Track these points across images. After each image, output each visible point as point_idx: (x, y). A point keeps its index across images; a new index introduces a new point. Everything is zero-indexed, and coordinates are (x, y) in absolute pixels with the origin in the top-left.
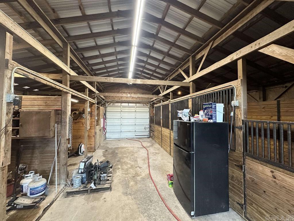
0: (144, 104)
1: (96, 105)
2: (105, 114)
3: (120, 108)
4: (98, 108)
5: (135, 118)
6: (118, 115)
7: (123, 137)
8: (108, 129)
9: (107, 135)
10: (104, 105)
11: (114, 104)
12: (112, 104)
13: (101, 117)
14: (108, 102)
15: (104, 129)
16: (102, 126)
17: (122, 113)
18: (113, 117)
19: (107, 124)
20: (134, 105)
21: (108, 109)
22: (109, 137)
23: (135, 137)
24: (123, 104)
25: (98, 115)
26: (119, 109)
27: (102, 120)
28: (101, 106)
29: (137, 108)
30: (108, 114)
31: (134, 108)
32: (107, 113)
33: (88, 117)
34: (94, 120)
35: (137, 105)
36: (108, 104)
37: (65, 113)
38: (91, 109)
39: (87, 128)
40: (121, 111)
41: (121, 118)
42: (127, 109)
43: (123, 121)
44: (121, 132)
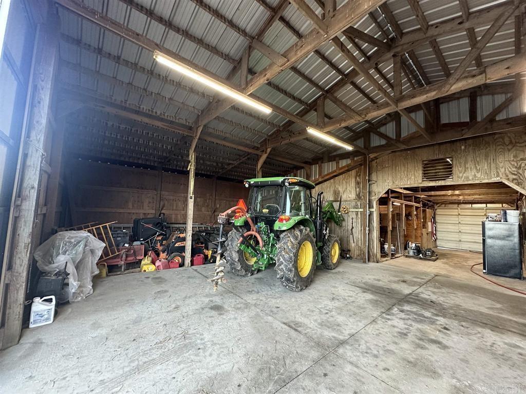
1: (422, 208)
2: (434, 218)
3: (457, 210)
4: (424, 211)
6: (454, 219)
7: (463, 249)
8: (439, 235)
9: (438, 243)
10: (432, 207)
11: (447, 205)
12: (443, 205)
13: (427, 220)
14: (437, 204)
15: (433, 234)
16: (430, 230)
17: (460, 216)
18: (446, 222)
19: (438, 229)
20: (484, 205)
21: (439, 211)
22: (441, 246)
24: (463, 206)
25: (425, 218)
26: (455, 212)
27: (430, 224)
28: (428, 208)
29: (488, 211)
30: (438, 218)
31: (483, 211)
32: (437, 216)
33: (415, 218)
34: (420, 222)
35: (489, 205)
36: (438, 205)
37: (402, 215)
38: (417, 212)
39: (414, 227)
40: (459, 215)
41: (460, 223)
42: (468, 212)
43: (462, 228)
44: (460, 241)
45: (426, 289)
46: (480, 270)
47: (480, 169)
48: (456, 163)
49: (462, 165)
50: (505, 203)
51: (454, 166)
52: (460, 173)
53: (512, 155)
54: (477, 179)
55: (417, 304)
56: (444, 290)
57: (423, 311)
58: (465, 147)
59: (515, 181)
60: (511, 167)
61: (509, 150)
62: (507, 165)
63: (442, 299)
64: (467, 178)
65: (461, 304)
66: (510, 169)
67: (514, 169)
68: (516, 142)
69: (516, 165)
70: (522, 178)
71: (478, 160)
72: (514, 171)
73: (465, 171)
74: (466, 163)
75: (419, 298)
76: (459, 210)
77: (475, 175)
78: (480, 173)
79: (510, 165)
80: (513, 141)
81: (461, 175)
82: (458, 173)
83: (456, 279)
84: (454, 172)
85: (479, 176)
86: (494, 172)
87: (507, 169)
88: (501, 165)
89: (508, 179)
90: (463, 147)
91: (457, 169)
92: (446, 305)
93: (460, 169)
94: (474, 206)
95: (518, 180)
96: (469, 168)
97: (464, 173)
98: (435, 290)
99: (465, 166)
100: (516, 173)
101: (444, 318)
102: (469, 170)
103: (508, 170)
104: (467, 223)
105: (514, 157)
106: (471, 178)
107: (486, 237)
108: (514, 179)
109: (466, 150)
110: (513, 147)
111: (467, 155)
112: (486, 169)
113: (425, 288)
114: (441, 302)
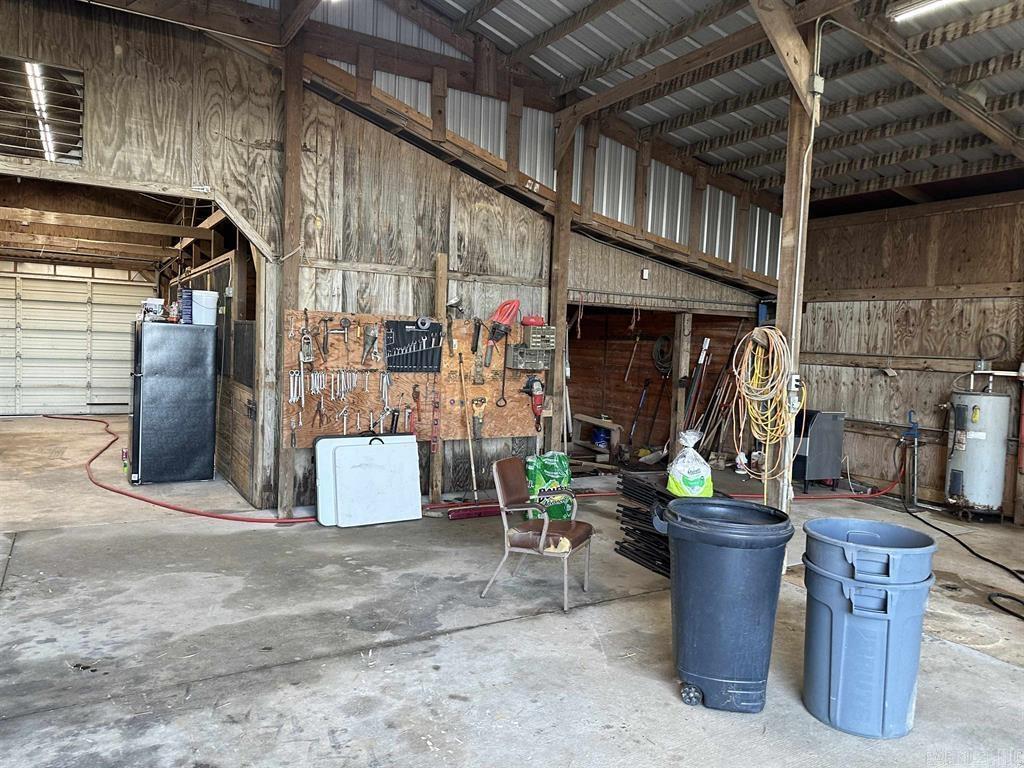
0: (133, 274)
3: (13, 282)
5: (90, 330)
6: (3, 315)
17: (20, 304)
20: (86, 272)
23: (88, 410)
24: (30, 268)
26: (8, 289)
29: (95, 287)
31: (84, 287)
35: (100, 273)
40: (18, 298)
41: (18, 326)
42: (46, 291)
43: (26, 343)
44: (18, 387)
45: (24, 613)
46: (114, 475)
47: (163, 145)
48: (96, 104)
49: (115, 117)
50: (135, 270)
51: (88, 112)
52: (107, 144)
53: (240, 124)
54: (153, 177)
55: (38, 712)
56: (81, 590)
57: (85, 737)
58: (126, 51)
59: (242, 206)
60: (236, 161)
61: (235, 108)
62: (229, 152)
63: (99, 634)
64: (126, 167)
65: (165, 628)
66: (232, 167)
67: (242, 169)
68: (249, 88)
69: (245, 157)
70: (254, 199)
71: (160, 114)
72: (241, 175)
73: (122, 142)
74: (125, 112)
75: (25, 677)
76: (20, 283)
77: (150, 163)
78: (163, 160)
79: (234, 155)
80: (245, 83)
81: (108, 153)
82: (101, 144)
83: (85, 531)
84: (85, 133)
85: (160, 171)
86: (197, 166)
87: (226, 165)
88: (215, 147)
89: (228, 196)
90: (118, 50)
91: (96, 127)
92: (133, 656)
93: (106, 128)
94: (62, 270)
95: (246, 203)
96: (134, 134)
97: (119, 148)
98: (57, 604)
99: (122, 123)
100: (244, 180)
101: (168, 723)
102: (134, 140)
103: (229, 168)
104: (42, 325)
105: (245, 131)
106: (137, 170)
107: (144, 372)
108: (239, 199)
109: (128, 66)
110: (244, 99)
111: (129, 83)
112: (179, 150)
113: (16, 608)
114: (106, 650)
